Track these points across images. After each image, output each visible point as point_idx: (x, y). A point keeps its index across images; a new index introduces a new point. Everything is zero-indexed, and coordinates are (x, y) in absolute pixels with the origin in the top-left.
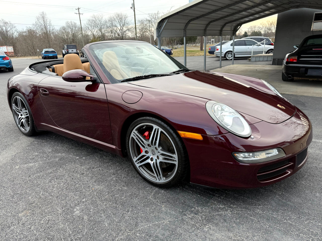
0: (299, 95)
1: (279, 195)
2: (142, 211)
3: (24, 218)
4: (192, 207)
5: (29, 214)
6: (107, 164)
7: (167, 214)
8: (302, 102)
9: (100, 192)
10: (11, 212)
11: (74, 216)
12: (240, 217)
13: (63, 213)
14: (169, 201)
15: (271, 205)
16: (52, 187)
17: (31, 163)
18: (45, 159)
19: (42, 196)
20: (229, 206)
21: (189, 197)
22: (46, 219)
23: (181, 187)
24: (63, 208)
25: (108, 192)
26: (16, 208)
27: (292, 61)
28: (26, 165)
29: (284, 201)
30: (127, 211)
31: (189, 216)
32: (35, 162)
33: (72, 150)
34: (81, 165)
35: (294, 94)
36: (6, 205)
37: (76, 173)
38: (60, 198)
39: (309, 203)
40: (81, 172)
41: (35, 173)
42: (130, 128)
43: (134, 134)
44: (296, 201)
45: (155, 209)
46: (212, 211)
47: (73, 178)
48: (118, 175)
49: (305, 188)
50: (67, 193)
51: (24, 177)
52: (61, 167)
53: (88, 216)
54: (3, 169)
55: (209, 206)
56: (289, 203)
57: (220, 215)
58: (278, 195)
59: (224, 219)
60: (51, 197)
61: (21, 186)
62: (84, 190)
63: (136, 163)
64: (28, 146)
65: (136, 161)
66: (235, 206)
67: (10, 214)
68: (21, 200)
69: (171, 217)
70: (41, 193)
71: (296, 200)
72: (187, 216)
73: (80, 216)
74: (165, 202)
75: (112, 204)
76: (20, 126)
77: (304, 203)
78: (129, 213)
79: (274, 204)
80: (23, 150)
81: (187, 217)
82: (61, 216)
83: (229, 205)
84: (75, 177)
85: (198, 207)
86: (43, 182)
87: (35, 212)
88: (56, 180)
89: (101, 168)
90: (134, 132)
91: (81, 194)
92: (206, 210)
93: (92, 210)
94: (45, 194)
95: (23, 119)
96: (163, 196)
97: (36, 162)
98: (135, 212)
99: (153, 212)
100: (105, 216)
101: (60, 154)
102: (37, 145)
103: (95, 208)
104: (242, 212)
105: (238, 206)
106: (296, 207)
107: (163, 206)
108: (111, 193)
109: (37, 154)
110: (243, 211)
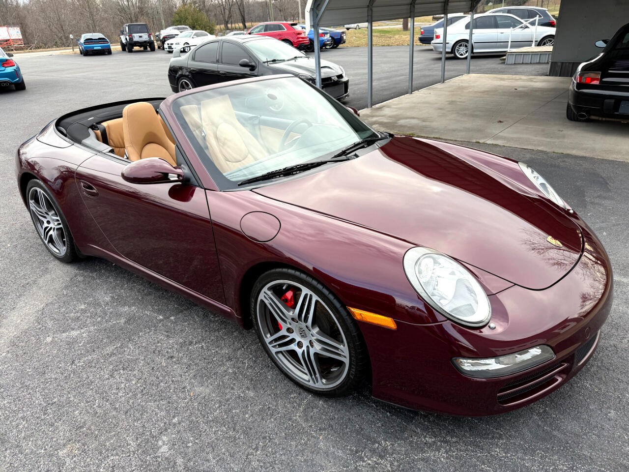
0: (598, 159)
1: (539, 414)
2: (283, 449)
3: (68, 460)
4: (375, 442)
5: (77, 451)
6: (217, 334)
7: (327, 456)
8: (601, 177)
9: (205, 402)
10: (45, 447)
11: (159, 457)
12: (462, 466)
13: (138, 450)
14: (332, 427)
15: (523, 439)
16: (116, 389)
17: (73, 329)
18: (99, 319)
19: (99, 411)
20: (444, 440)
21: (370, 417)
22: (108, 463)
23: (354, 393)
24: (137, 439)
25: (220, 402)
26: (52, 438)
27: (588, 81)
28: (64, 334)
29: (548, 428)
30: (254, 447)
31: (369, 462)
32: (82, 329)
33: (149, 298)
34: (168, 336)
35: (587, 155)
36: (35, 429)
37: (159, 355)
38: (132, 416)
39: (594, 434)
40: (167, 352)
41: (82, 354)
42: (257, 285)
43: (265, 295)
44: (569, 428)
45: (306, 444)
46: (411, 450)
47: (153, 368)
48: (237, 362)
49: (590, 397)
50: (144, 403)
51: (62, 365)
52: (130, 340)
53: (183, 458)
54: (23, 344)
55: (407, 438)
56: (555, 433)
57: (426, 460)
58: (537, 414)
59: (433, 469)
60: (114, 413)
61: (58, 386)
62: (175, 397)
63: (270, 346)
64: (66, 287)
65: (270, 343)
66: (454, 440)
67: (43, 451)
68: (61, 419)
69: (335, 465)
70: (97, 401)
71: (570, 425)
72: (366, 461)
73: (170, 459)
74: (325, 429)
75: (227, 430)
76: (48, 242)
77: (584, 434)
78: (259, 453)
79: (528, 435)
80: (56, 297)
81: (364, 464)
82: (136, 458)
83: (444, 438)
84: (157, 365)
85: (386, 441)
86: (98, 376)
87: (88, 447)
88: (122, 371)
89: (205, 343)
90: (264, 292)
91: (169, 406)
92: (401, 447)
93: (190, 444)
94: (104, 405)
95: (52, 230)
96: (322, 414)
97: (84, 326)
98: (270, 450)
99: (303, 450)
100: (214, 459)
101: (126, 308)
102: (82, 285)
103: (197, 439)
104: (467, 454)
105: (460, 439)
106: (568, 443)
107: (321, 438)
108: (224, 406)
109: (83, 307)
110: (468, 451)
